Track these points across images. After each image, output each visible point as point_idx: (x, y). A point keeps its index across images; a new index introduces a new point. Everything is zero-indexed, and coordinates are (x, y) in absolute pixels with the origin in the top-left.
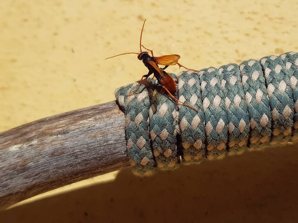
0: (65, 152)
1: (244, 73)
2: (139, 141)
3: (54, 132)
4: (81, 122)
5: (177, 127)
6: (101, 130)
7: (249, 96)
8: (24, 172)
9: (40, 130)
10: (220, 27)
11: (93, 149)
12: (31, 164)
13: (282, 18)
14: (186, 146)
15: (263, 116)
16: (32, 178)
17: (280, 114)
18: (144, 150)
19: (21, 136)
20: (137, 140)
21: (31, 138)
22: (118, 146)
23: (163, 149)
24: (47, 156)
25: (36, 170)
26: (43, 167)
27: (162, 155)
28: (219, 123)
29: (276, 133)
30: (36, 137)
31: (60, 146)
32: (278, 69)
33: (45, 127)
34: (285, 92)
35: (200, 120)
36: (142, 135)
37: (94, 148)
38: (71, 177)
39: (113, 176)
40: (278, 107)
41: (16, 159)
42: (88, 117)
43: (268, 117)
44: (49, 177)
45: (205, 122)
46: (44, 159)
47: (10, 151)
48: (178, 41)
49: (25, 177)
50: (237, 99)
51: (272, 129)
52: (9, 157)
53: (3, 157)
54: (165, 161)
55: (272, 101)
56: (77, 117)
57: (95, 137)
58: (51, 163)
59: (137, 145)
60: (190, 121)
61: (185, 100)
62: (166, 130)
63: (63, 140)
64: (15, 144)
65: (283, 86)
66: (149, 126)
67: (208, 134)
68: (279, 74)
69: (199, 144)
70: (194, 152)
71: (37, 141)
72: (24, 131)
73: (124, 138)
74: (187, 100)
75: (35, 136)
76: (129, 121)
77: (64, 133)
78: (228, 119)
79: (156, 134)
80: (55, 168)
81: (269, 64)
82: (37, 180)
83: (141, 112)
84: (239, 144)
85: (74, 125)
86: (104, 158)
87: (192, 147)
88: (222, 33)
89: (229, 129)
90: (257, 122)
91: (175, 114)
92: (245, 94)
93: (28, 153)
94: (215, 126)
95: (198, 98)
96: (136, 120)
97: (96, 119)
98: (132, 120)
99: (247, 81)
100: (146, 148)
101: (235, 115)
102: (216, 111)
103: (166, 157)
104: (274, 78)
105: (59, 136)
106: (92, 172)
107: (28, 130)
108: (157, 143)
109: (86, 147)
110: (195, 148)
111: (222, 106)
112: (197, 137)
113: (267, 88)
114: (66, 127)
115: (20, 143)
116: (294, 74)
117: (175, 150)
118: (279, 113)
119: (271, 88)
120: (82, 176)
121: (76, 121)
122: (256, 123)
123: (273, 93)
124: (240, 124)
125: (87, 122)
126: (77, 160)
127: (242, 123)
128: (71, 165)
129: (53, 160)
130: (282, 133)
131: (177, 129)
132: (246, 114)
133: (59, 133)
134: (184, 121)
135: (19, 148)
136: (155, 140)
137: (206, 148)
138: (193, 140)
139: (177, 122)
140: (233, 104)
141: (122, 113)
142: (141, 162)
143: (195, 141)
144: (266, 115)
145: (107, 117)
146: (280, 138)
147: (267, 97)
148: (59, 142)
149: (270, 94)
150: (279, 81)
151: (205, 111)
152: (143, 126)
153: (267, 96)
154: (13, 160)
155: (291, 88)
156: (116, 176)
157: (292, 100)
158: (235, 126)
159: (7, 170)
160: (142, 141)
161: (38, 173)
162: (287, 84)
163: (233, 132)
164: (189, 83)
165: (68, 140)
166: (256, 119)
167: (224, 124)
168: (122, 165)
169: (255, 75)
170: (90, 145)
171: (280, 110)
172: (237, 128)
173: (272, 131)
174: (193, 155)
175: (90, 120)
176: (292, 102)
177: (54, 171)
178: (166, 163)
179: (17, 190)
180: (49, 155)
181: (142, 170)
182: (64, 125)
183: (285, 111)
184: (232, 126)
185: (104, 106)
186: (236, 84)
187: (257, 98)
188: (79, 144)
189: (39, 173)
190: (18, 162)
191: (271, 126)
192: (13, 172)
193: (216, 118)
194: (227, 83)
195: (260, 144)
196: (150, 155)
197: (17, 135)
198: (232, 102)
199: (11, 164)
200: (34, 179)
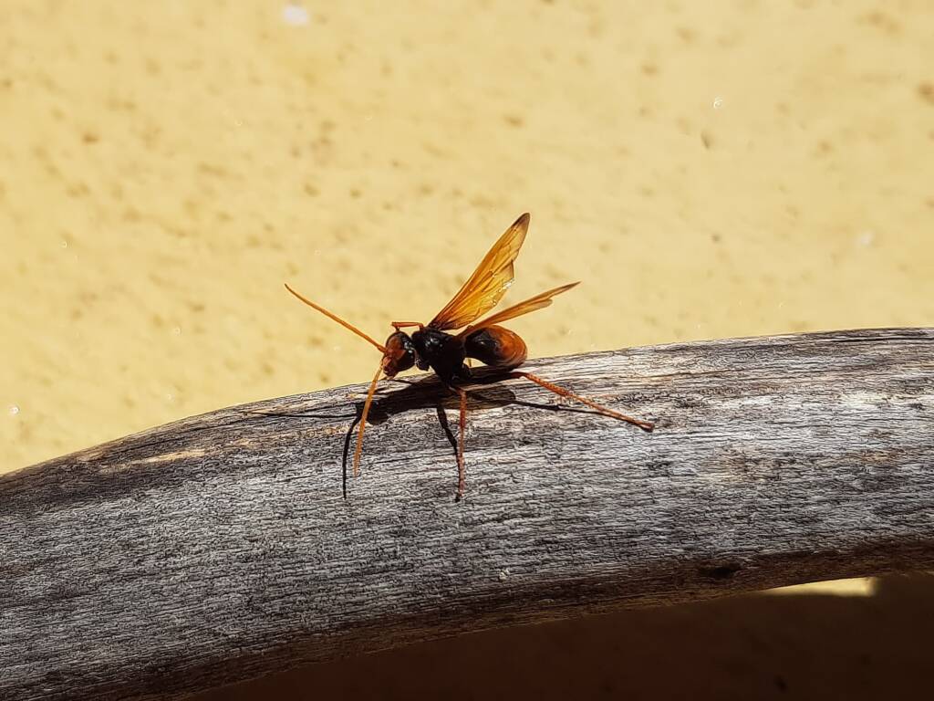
8: (880, 489)
12: (913, 468)
16: (894, 518)
21: (909, 381)
25: (920, 494)
41: (865, 441)
47: (845, 409)
53: (821, 423)
64: (860, 389)
75: (926, 379)
82: (904, 527)
93: (906, 429)
115: (875, 389)
135: (875, 405)
154: (854, 441)
161: (920, 505)
189: (920, 508)
190: (869, 451)
192: (849, 479)
199: (847, 454)
200: (898, 523)
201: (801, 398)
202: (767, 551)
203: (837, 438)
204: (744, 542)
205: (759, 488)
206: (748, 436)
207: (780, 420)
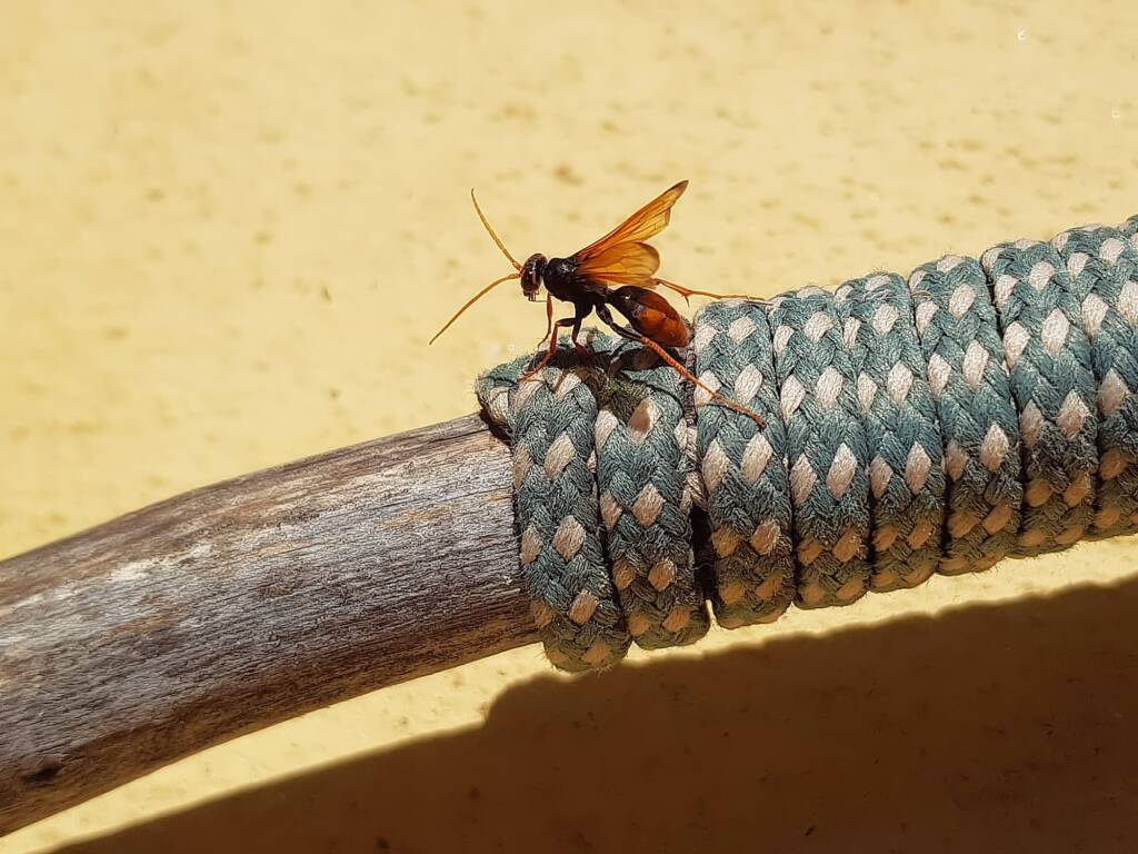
0: (308, 583)
1: (924, 294)
2: (561, 532)
3: (266, 515)
4: (360, 480)
5: (692, 479)
6: (428, 503)
7: (940, 367)
8: (164, 652)
9: (219, 511)
10: (848, 196)
11: (404, 569)
12: (192, 623)
13: (1069, 160)
14: (724, 543)
15: (989, 433)
16: (193, 675)
17: (1048, 423)
18: (579, 565)
19: (153, 534)
20: (555, 531)
21: (187, 537)
22: (488, 558)
23: (644, 558)
24: (243, 598)
25: (208, 645)
26: (232, 636)
27: (642, 581)
28: (836, 460)
29: (1038, 495)
30: (206, 532)
31: (288, 561)
32: (1040, 276)
33: (233, 502)
34: (1066, 346)
35: (770, 448)
36: (570, 512)
37: (407, 566)
38: (329, 671)
39: (478, 714)
40: (1043, 399)
41: (136, 610)
42: (383, 464)
43: (1007, 435)
44: (252, 672)
45: (789, 459)
46: (233, 606)
47: (115, 584)
48: (699, 250)
49: (167, 672)
50: (900, 378)
51: (1024, 479)
52: (114, 601)
53: (92, 604)
54: (655, 606)
55: (1020, 378)
56: (347, 466)
57: (409, 527)
58: (257, 620)
59: (554, 548)
60: (735, 454)
61: (719, 385)
62: (655, 490)
63: (300, 540)
64: (133, 559)
65: (1055, 330)
66: (594, 482)
67: (800, 500)
68: (1042, 292)
69: (770, 536)
70: (752, 570)
71: (209, 547)
72: (164, 516)
73: (510, 531)
74: (723, 385)
75: (203, 530)
76: (525, 465)
77: (302, 517)
78: (868, 446)
79: (618, 505)
80: (274, 637)
81: (1008, 262)
82: (211, 681)
83: (565, 429)
84: (911, 539)
85: (334, 490)
86: (440, 601)
87: (745, 547)
88: (857, 216)
89: (873, 481)
90: (970, 452)
91: (685, 435)
92: (927, 362)
93: (178, 587)
94: (822, 471)
95: (764, 377)
96: (548, 458)
97: (411, 471)
98: (537, 459)
99: (933, 320)
100: (586, 555)
101: (894, 431)
102: (827, 417)
103: (656, 592)
104: (1027, 305)
105: (285, 527)
106: (402, 653)
107: (177, 513)
108: (624, 538)
109: (378, 562)
110: (756, 552)
111: (847, 401)
112: (762, 509)
113: (1002, 338)
114: (308, 498)
115: (150, 555)
116: (1094, 288)
117: (687, 565)
118: (1046, 419)
119: (1017, 336)
120: (366, 670)
121: (340, 477)
122: (967, 458)
123: (1023, 352)
124: (911, 463)
125: (380, 481)
126: (348, 607)
127: (919, 456)
128: (329, 629)
129: (267, 610)
130: (1060, 495)
131: (693, 488)
132: (931, 426)
133: (284, 518)
134: (717, 454)
135: (146, 571)
136: (617, 524)
137: (794, 554)
138: (749, 522)
139: (693, 462)
140: (884, 393)
141: (501, 447)
142: (569, 609)
143: (757, 523)
144: (1001, 427)
145: (451, 461)
146: (1053, 514)
147: (1004, 366)
148: (284, 548)
149: (1014, 355)
150: (1045, 313)
151: (787, 422)
152: (574, 478)
153: (1004, 363)
154: (125, 613)
155: (1085, 333)
156: (487, 712)
157: (1091, 372)
158: (893, 468)
159: (103, 646)
160: (573, 532)
161: (215, 655)
162: (1071, 322)
163: (885, 493)
164: (731, 332)
165: (314, 541)
166: (966, 444)
167: (853, 461)
168: (503, 628)
169: (962, 299)
170: (393, 554)
171: (1050, 410)
172: (902, 477)
173: (1025, 489)
174: (751, 580)
175: (391, 472)
176: (1092, 381)
177: (270, 647)
178: (658, 613)
179: (141, 719)
180: (250, 594)
181: (574, 640)
182: (300, 493)
183: (1065, 411)
184: (882, 471)
185: (440, 430)
186: (893, 329)
187: (967, 370)
188: (354, 555)
189: (218, 658)
190: (142, 618)
191: (1019, 468)
192: (127, 652)
193: (824, 443)
194: (865, 330)
195: (984, 540)
196: (602, 583)
197: (138, 532)
198: (882, 387)
199: (119, 628)
200: (201, 679)
201: (73, 585)
202: (76, 743)
203: (108, 615)
204: (46, 740)
205: (38, 686)
206: (20, 638)
207: (51, 613)
